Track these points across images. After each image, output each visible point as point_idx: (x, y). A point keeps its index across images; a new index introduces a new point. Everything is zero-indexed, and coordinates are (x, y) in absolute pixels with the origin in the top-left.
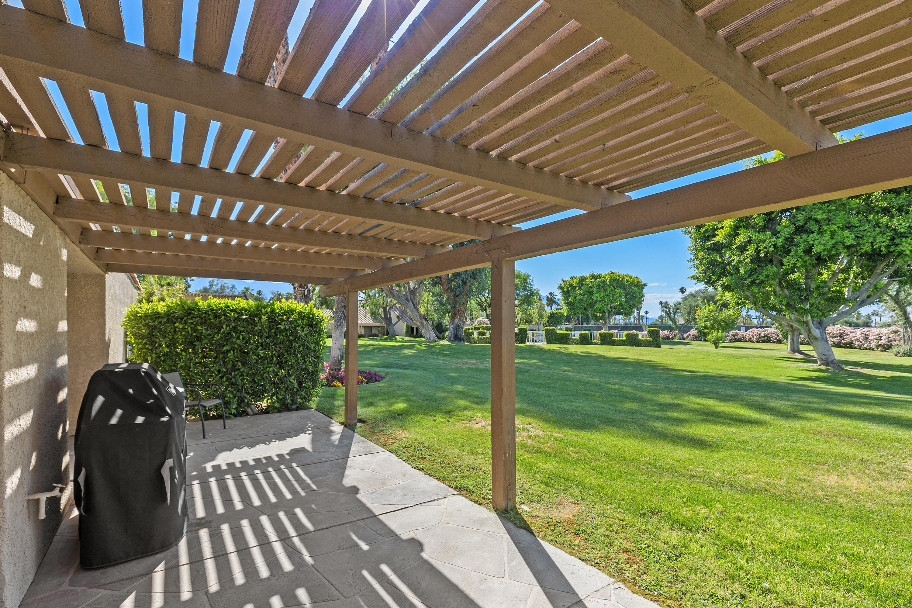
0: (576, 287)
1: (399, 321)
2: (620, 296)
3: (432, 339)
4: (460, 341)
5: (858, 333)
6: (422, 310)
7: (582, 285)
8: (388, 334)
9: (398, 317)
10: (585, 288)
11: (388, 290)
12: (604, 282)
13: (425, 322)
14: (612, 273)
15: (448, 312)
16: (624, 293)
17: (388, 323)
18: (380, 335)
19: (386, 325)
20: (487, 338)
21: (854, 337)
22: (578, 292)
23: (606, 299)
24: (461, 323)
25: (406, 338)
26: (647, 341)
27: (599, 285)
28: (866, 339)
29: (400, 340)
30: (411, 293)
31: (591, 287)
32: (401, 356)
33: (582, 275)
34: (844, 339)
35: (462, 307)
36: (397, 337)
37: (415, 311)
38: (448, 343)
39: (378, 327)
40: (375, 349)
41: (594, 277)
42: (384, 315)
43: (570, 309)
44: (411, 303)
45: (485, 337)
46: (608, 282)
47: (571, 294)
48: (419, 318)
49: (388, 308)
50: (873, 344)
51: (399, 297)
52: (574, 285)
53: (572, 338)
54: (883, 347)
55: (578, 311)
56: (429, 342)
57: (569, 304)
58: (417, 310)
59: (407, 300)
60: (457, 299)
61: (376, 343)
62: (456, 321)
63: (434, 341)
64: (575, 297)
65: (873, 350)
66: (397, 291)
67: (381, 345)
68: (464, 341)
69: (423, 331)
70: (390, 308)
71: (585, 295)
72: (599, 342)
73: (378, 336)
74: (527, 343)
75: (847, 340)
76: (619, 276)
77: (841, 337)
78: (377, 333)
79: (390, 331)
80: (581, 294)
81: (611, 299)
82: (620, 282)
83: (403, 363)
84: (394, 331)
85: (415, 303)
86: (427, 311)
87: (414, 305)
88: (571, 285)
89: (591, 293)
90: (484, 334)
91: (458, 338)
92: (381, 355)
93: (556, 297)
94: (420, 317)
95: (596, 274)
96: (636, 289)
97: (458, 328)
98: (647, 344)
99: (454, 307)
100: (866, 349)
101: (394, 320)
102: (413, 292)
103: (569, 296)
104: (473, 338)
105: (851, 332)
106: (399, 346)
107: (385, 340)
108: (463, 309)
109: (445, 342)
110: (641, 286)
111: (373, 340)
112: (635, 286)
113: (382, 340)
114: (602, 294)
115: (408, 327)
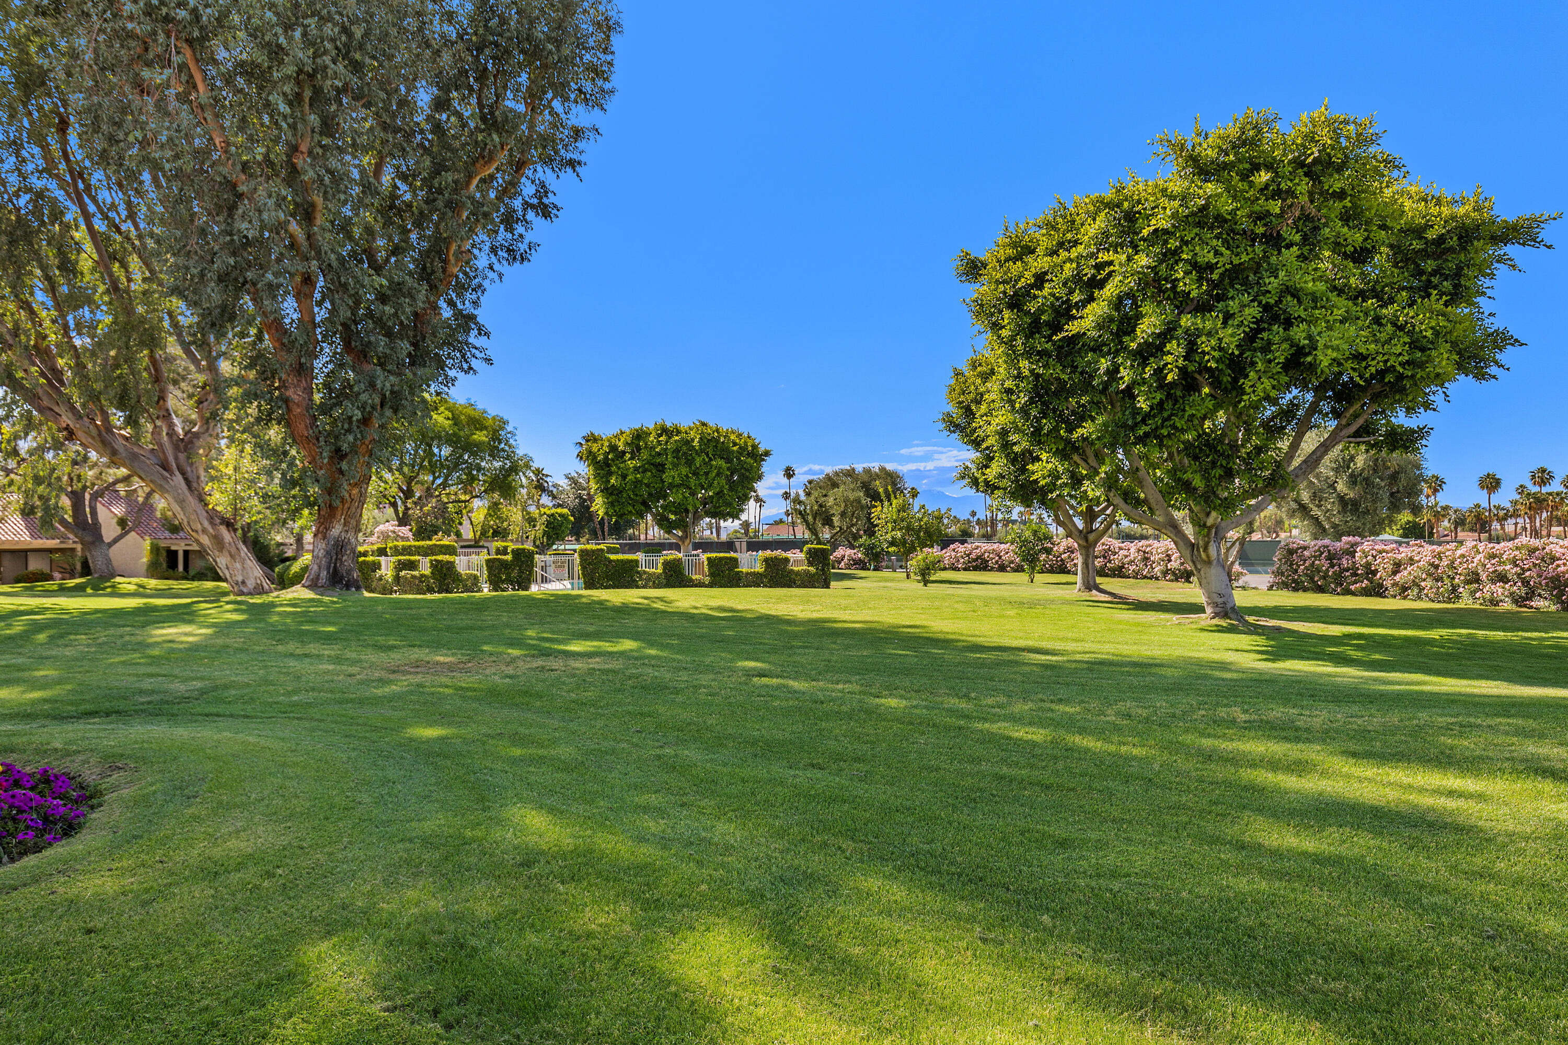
0: (624, 453)
1: (127, 533)
2: (718, 474)
3: (251, 584)
4: (348, 587)
5: (1132, 550)
6: (219, 500)
7: (639, 449)
8: (86, 570)
9: (122, 522)
10: (645, 455)
11: (94, 432)
12: (688, 443)
13: (227, 536)
14: (704, 424)
15: (310, 505)
16: (728, 469)
17: (89, 538)
18: (57, 575)
19: (79, 547)
20: (422, 576)
21: (1126, 556)
22: (631, 464)
23: (693, 482)
24: (351, 535)
25: (153, 583)
26: (807, 573)
27: (677, 451)
28: (1146, 559)
29: (132, 588)
30: (176, 448)
31: (659, 454)
32: (156, 652)
33: (638, 426)
34: (1110, 561)
35: (355, 491)
36: (118, 579)
37: (192, 501)
38: (309, 594)
39: (51, 551)
40: (38, 627)
41: (664, 431)
42: (74, 516)
43: (612, 504)
44: (179, 478)
45: (416, 573)
46: (696, 443)
47: (614, 468)
48: (206, 524)
49: (87, 496)
50: (1158, 570)
51: (134, 457)
52: (621, 448)
53: (645, 572)
54: (1174, 573)
55: (630, 508)
56: (242, 593)
57: (607, 491)
58: (202, 499)
59: (165, 466)
60: (344, 465)
61: (47, 602)
62: (336, 530)
63: (259, 590)
64: (624, 477)
65: (1157, 579)
66: (127, 439)
67: (64, 611)
68: (358, 588)
69: (222, 561)
70: (95, 497)
71: (645, 471)
72: (707, 580)
73: (48, 577)
74: (534, 588)
75: (1116, 561)
76: (717, 431)
77: (1105, 557)
78: (46, 570)
79: (97, 562)
80: (636, 469)
81: (703, 481)
82: (719, 446)
83: (179, 687)
84: (109, 561)
85: (190, 475)
86: (237, 502)
87: (188, 482)
88: (613, 448)
89: (661, 468)
90: (412, 566)
91: (342, 578)
92: (68, 652)
93: (548, 479)
94: (211, 520)
95: (669, 424)
96: (750, 460)
97: (339, 549)
98: (808, 582)
99: (331, 490)
100: (1145, 577)
101: (110, 530)
102: (186, 445)
103: (610, 474)
104: (381, 579)
105: (1121, 549)
106: (137, 611)
107: (79, 590)
108: (356, 498)
109: (300, 592)
110: (757, 456)
111: (30, 592)
112: (748, 454)
113: (63, 591)
114: (684, 470)
115: (155, 549)
